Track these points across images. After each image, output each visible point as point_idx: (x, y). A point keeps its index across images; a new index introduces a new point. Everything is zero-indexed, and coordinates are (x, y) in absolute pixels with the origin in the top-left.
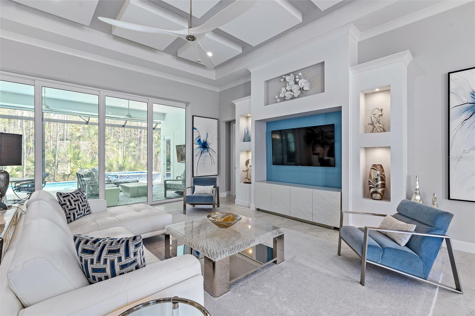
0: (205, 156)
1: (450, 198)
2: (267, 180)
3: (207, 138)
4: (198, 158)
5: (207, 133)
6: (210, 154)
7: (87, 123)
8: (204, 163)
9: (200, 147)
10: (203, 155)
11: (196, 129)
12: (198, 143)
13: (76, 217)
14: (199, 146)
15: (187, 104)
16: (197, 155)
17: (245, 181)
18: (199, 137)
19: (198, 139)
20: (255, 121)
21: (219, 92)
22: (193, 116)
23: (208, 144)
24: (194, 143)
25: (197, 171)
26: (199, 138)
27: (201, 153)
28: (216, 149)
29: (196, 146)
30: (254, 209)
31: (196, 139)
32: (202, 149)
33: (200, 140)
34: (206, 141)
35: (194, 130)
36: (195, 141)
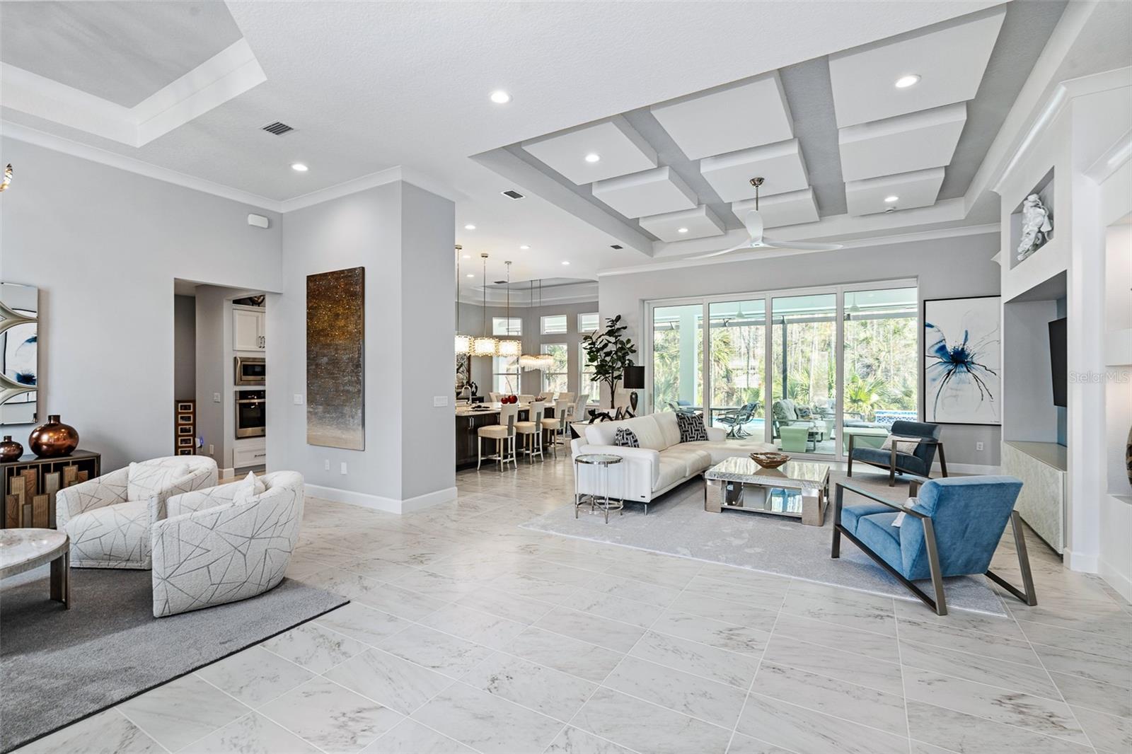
0: (961, 381)
2: (1059, 443)
3: (965, 342)
4: (938, 384)
5: (966, 332)
6: (975, 377)
8: (955, 396)
9: (945, 362)
10: (953, 378)
11: (931, 326)
12: (938, 355)
13: (688, 439)
14: (940, 360)
18: (941, 341)
19: (937, 347)
22: (925, 301)
23: (969, 355)
24: (926, 354)
25: (935, 411)
26: (942, 344)
27: (949, 374)
28: (998, 367)
31: (933, 346)
34: (963, 349)
35: (927, 328)
36: (931, 351)
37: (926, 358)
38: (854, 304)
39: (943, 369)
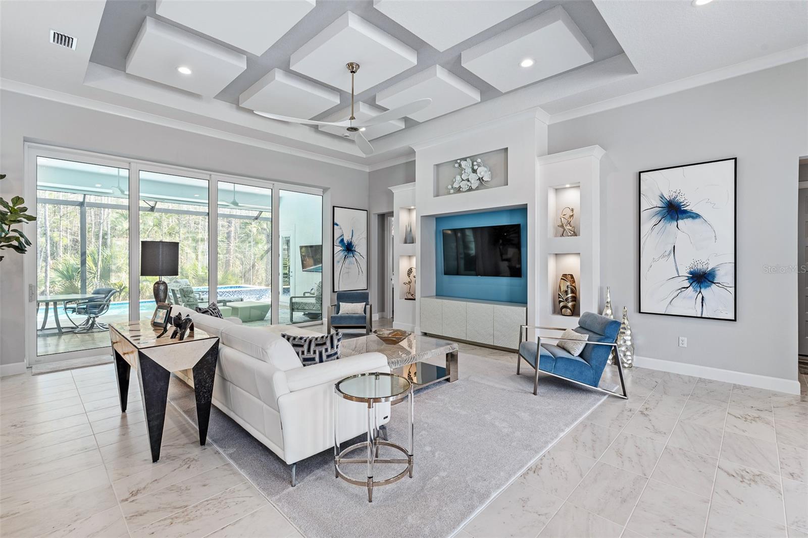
0: (350, 263)
1: (641, 311)
2: (436, 295)
3: (352, 237)
4: (340, 265)
5: (353, 231)
6: (356, 259)
7: (152, 209)
8: (348, 273)
9: (344, 250)
10: (347, 261)
11: (337, 225)
12: (340, 245)
14: (341, 249)
15: (325, 190)
16: (338, 262)
17: (406, 298)
19: (340, 239)
20: (422, 216)
21: (369, 172)
22: (334, 207)
23: (353, 245)
24: (335, 244)
25: (339, 283)
26: (342, 237)
27: (345, 258)
28: (364, 253)
29: (337, 249)
30: (420, 334)
31: (338, 239)
32: (346, 253)
33: (342, 240)
34: (351, 241)
35: (335, 226)
36: (337, 242)
37: (335, 246)
38: (234, 200)
39: (342, 254)
